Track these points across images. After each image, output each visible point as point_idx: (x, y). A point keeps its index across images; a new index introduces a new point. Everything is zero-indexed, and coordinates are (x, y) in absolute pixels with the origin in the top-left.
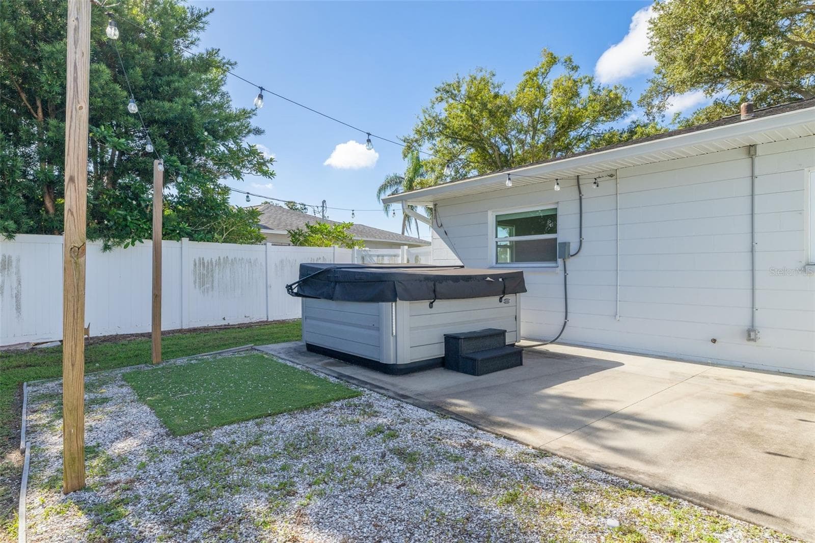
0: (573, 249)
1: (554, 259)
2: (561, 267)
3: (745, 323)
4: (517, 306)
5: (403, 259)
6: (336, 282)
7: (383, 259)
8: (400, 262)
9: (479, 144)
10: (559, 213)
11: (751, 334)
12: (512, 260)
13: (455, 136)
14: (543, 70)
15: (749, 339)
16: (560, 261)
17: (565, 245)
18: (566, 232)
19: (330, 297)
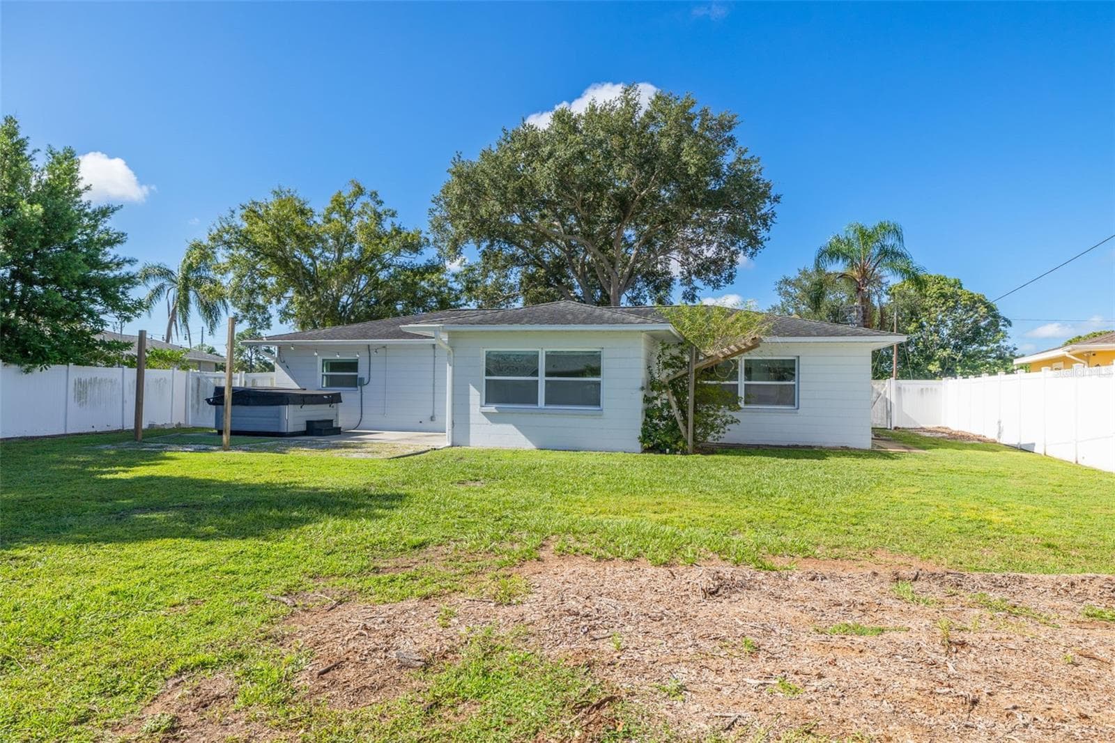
0: (366, 381)
1: (356, 387)
2: (359, 391)
3: (431, 414)
4: (337, 409)
5: (241, 382)
6: (249, 397)
7: (220, 381)
8: (238, 385)
9: (283, 263)
10: (359, 362)
11: (432, 418)
12: (327, 386)
13: (257, 249)
14: (350, 200)
15: (432, 420)
16: (359, 387)
17: (362, 379)
18: (362, 372)
19: (247, 405)
